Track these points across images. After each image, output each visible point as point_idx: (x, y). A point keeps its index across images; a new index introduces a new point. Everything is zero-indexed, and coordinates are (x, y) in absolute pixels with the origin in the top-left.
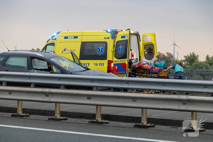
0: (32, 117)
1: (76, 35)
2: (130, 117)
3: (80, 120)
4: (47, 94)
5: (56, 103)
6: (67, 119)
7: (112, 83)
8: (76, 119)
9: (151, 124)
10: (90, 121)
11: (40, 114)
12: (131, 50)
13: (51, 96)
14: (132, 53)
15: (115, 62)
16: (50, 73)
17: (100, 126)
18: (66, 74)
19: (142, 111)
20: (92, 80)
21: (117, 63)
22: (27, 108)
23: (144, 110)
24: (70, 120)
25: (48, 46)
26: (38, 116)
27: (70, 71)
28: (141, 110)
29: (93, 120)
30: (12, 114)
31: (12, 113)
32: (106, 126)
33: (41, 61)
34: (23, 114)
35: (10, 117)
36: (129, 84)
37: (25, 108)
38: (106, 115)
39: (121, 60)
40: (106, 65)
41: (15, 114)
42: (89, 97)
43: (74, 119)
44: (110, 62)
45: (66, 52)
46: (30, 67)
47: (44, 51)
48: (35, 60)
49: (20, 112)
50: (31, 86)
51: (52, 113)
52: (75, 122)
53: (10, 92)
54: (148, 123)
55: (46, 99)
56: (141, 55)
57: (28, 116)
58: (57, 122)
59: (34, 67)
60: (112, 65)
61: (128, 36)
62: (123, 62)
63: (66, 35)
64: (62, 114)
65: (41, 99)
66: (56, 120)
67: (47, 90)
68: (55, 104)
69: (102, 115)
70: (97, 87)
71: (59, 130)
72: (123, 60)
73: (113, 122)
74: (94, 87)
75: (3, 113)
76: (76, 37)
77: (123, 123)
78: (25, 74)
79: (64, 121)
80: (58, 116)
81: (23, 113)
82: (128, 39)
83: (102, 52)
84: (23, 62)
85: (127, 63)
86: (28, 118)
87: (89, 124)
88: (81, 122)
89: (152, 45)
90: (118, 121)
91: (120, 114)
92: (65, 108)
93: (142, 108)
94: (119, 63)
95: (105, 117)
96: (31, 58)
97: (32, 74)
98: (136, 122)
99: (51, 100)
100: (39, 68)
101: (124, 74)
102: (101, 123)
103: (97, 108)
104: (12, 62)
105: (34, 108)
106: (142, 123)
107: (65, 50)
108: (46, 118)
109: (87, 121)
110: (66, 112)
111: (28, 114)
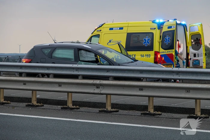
0: (82, 109)
1: (121, 26)
2: (183, 108)
3: (131, 112)
4: (98, 86)
5: (107, 94)
6: (118, 111)
7: (162, 74)
8: (127, 111)
9: (205, 115)
10: (142, 112)
11: (90, 107)
12: (178, 40)
13: (101, 88)
14: (178, 44)
15: (162, 53)
16: (98, 65)
17: (153, 118)
18: (114, 65)
19: (196, 102)
20: (141, 71)
21: (164, 54)
22: (77, 100)
23: (198, 101)
24: (121, 112)
25: (93, 38)
26: (89, 108)
27: (118, 62)
28: (194, 100)
29: (146, 112)
30: (62, 107)
31: (61, 105)
32: (158, 117)
33: (88, 53)
34: (73, 107)
35: (59, 110)
36: (179, 75)
37: (74, 100)
38: (158, 106)
39: (168, 50)
40: (152, 57)
41: (65, 106)
42: (141, 88)
43: (125, 111)
44: (156, 53)
45: (111, 43)
46: (77, 59)
47: (89, 42)
48: (83, 51)
49: (70, 105)
50: (79, 78)
51: (103, 105)
52: (127, 114)
53: (60, 84)
54: (201, 114)
55: (97, 91)
56: (188, 45)
57: (79, 108)
58: (109, 115)
59: (81, 59)
60: (159, 56)
61: (175, 27)
62: (170, 53)
63: (111, 26)
64: (114, 106)
65: (92, 91)
66: (107, 112)
67: (98, 82)
68: (105, 95)
69: (154, 106)
70: (146, 78)
71: (112, 122)
72: (170, 50)
73: (165, 114)
74: (144, 78)
75: (52, 106)
76: (121, 28)
77: (175, 114)
78: (73, 66)
79: (115, 113)
80: (109, 109)
81: (73, 105)
82: (175, 29)
83: (149, 43)
84: (70, 54)
85: (174, 54)
86: (78, 110)
87: (141, 116)
88: (133, 114)
89: (199, 35)
90: (171, 113)
91: (173, 105)
92: (116, 100)
93: (196, 99)
94: (166, 53)
95: (157, 108)
96: (78, 50)
97: (80, 66)
98: (189, 113)
99: (102, 92)
100: (86, 60)
101: (171, 65)
102: (154, 115)
103: (149, 99)
104: (59, 54)
105: (83, 101)
106: (196, 114)
107: (110, 41)
108: (97, 110)
109: (139, 113)
110: (117, 104)
111: (78, 107)
